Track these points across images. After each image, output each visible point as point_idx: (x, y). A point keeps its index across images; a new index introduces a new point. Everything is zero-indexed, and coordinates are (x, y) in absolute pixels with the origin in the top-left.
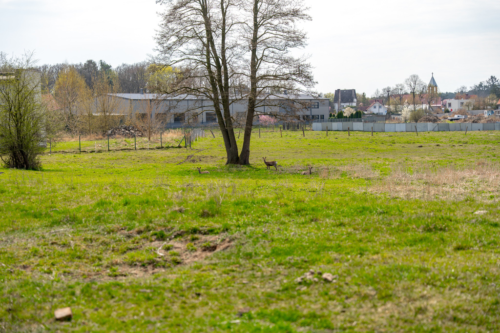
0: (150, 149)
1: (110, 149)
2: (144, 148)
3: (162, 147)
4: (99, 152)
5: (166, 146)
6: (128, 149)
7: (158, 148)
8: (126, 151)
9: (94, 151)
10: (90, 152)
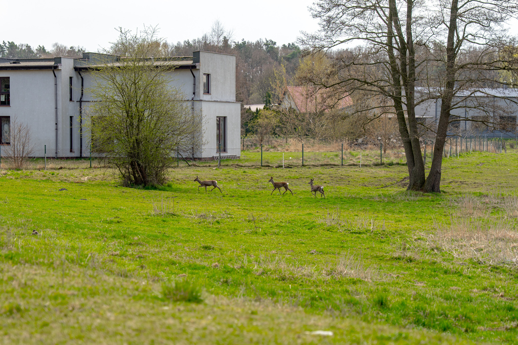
0: (364, 165)
1: (305, 163)
2: (355, 163)
3: (382, 164)
4: (288, 167)
5: (389, 161)
6: (331, 165)
7: (376, 165)
8: (327, 167)
9: (281, 166)
10: (277, 167)
